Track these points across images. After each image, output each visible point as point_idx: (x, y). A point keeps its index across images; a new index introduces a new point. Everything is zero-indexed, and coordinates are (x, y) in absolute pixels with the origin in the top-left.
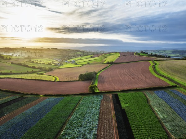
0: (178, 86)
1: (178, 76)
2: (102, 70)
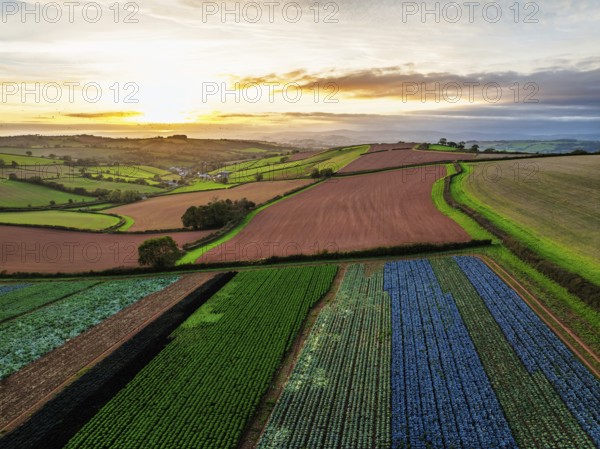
0: (495, 241)
1: (519, 205)
2: (285, 195)
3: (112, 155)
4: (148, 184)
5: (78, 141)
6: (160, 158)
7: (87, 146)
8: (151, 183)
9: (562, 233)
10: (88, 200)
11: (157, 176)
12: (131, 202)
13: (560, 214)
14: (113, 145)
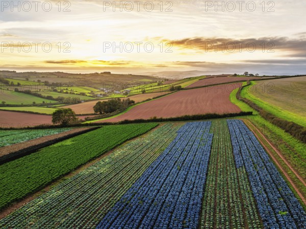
0: (255, 113)
1: (276, 97)
3: (71, 81)
4: (86, 95)
5: (55, 75)
6: (96, 83)
7: (58, 77)
8: (88, 95)
9: (296, 108)
10: (53, 102)
11: (92, 92)
12: (76, 103)
13: (298, 100)
14: (72, 77)
